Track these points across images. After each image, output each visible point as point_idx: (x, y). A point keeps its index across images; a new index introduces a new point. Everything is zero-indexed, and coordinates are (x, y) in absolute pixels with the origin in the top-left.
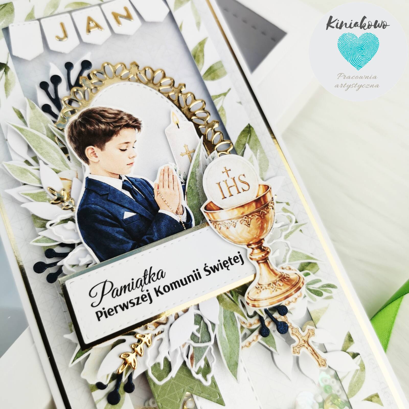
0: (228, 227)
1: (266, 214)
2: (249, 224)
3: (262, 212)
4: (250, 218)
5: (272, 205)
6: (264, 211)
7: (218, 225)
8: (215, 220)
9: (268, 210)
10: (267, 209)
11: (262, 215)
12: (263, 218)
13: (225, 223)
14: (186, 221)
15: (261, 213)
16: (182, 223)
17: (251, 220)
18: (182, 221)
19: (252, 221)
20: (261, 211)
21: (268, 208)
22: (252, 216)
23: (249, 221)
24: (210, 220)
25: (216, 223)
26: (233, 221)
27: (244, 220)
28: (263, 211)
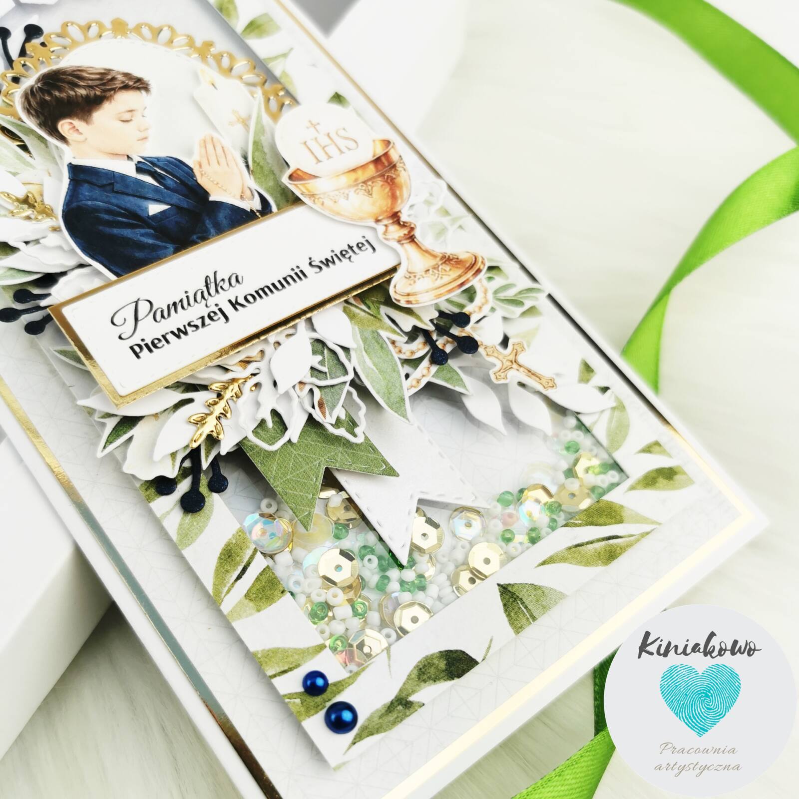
0: (337, 201)
1: (395, 178)
2: (370, 193)
3: (388, 176)
4: (370, 185)
5: (401, 165)
6: (392, 175)
7: (318, 199)
8: (312, 194)
9: (396, 173)
10: (394, 171)
11: (389, 181)
12: (391, 183)
13: (328, 195)
14: (262, 208)
15: (386, 177)
16: (256, 211)
17: (372, 188)
18: (254, 209)
19: (374, 189)
20: (387, 174)
21: (397, 170)
22: (373, 183)
23: (369, 190)
24: (302, 194)
25: (314, 197)
26: (342, 192)
27: (361, 189)
28: (389, 174)
